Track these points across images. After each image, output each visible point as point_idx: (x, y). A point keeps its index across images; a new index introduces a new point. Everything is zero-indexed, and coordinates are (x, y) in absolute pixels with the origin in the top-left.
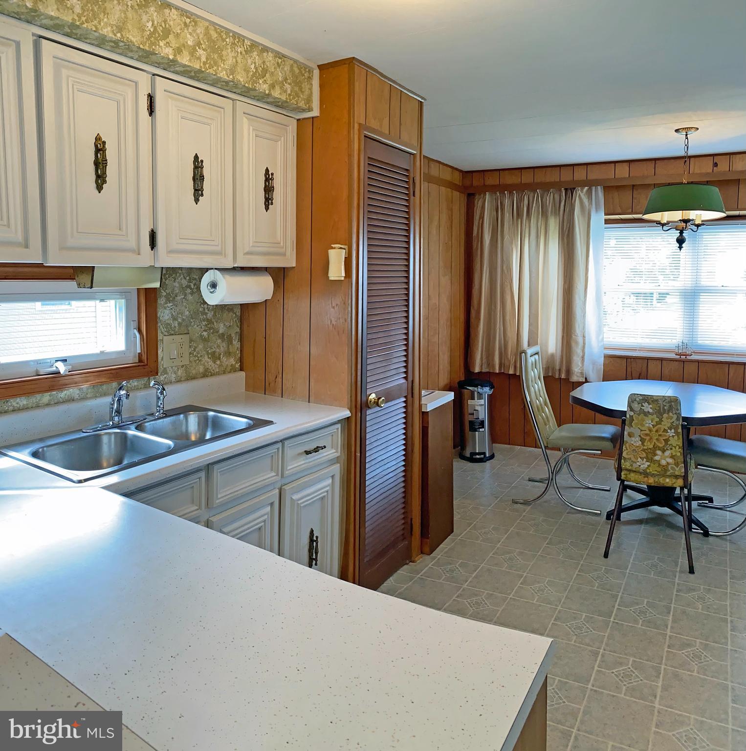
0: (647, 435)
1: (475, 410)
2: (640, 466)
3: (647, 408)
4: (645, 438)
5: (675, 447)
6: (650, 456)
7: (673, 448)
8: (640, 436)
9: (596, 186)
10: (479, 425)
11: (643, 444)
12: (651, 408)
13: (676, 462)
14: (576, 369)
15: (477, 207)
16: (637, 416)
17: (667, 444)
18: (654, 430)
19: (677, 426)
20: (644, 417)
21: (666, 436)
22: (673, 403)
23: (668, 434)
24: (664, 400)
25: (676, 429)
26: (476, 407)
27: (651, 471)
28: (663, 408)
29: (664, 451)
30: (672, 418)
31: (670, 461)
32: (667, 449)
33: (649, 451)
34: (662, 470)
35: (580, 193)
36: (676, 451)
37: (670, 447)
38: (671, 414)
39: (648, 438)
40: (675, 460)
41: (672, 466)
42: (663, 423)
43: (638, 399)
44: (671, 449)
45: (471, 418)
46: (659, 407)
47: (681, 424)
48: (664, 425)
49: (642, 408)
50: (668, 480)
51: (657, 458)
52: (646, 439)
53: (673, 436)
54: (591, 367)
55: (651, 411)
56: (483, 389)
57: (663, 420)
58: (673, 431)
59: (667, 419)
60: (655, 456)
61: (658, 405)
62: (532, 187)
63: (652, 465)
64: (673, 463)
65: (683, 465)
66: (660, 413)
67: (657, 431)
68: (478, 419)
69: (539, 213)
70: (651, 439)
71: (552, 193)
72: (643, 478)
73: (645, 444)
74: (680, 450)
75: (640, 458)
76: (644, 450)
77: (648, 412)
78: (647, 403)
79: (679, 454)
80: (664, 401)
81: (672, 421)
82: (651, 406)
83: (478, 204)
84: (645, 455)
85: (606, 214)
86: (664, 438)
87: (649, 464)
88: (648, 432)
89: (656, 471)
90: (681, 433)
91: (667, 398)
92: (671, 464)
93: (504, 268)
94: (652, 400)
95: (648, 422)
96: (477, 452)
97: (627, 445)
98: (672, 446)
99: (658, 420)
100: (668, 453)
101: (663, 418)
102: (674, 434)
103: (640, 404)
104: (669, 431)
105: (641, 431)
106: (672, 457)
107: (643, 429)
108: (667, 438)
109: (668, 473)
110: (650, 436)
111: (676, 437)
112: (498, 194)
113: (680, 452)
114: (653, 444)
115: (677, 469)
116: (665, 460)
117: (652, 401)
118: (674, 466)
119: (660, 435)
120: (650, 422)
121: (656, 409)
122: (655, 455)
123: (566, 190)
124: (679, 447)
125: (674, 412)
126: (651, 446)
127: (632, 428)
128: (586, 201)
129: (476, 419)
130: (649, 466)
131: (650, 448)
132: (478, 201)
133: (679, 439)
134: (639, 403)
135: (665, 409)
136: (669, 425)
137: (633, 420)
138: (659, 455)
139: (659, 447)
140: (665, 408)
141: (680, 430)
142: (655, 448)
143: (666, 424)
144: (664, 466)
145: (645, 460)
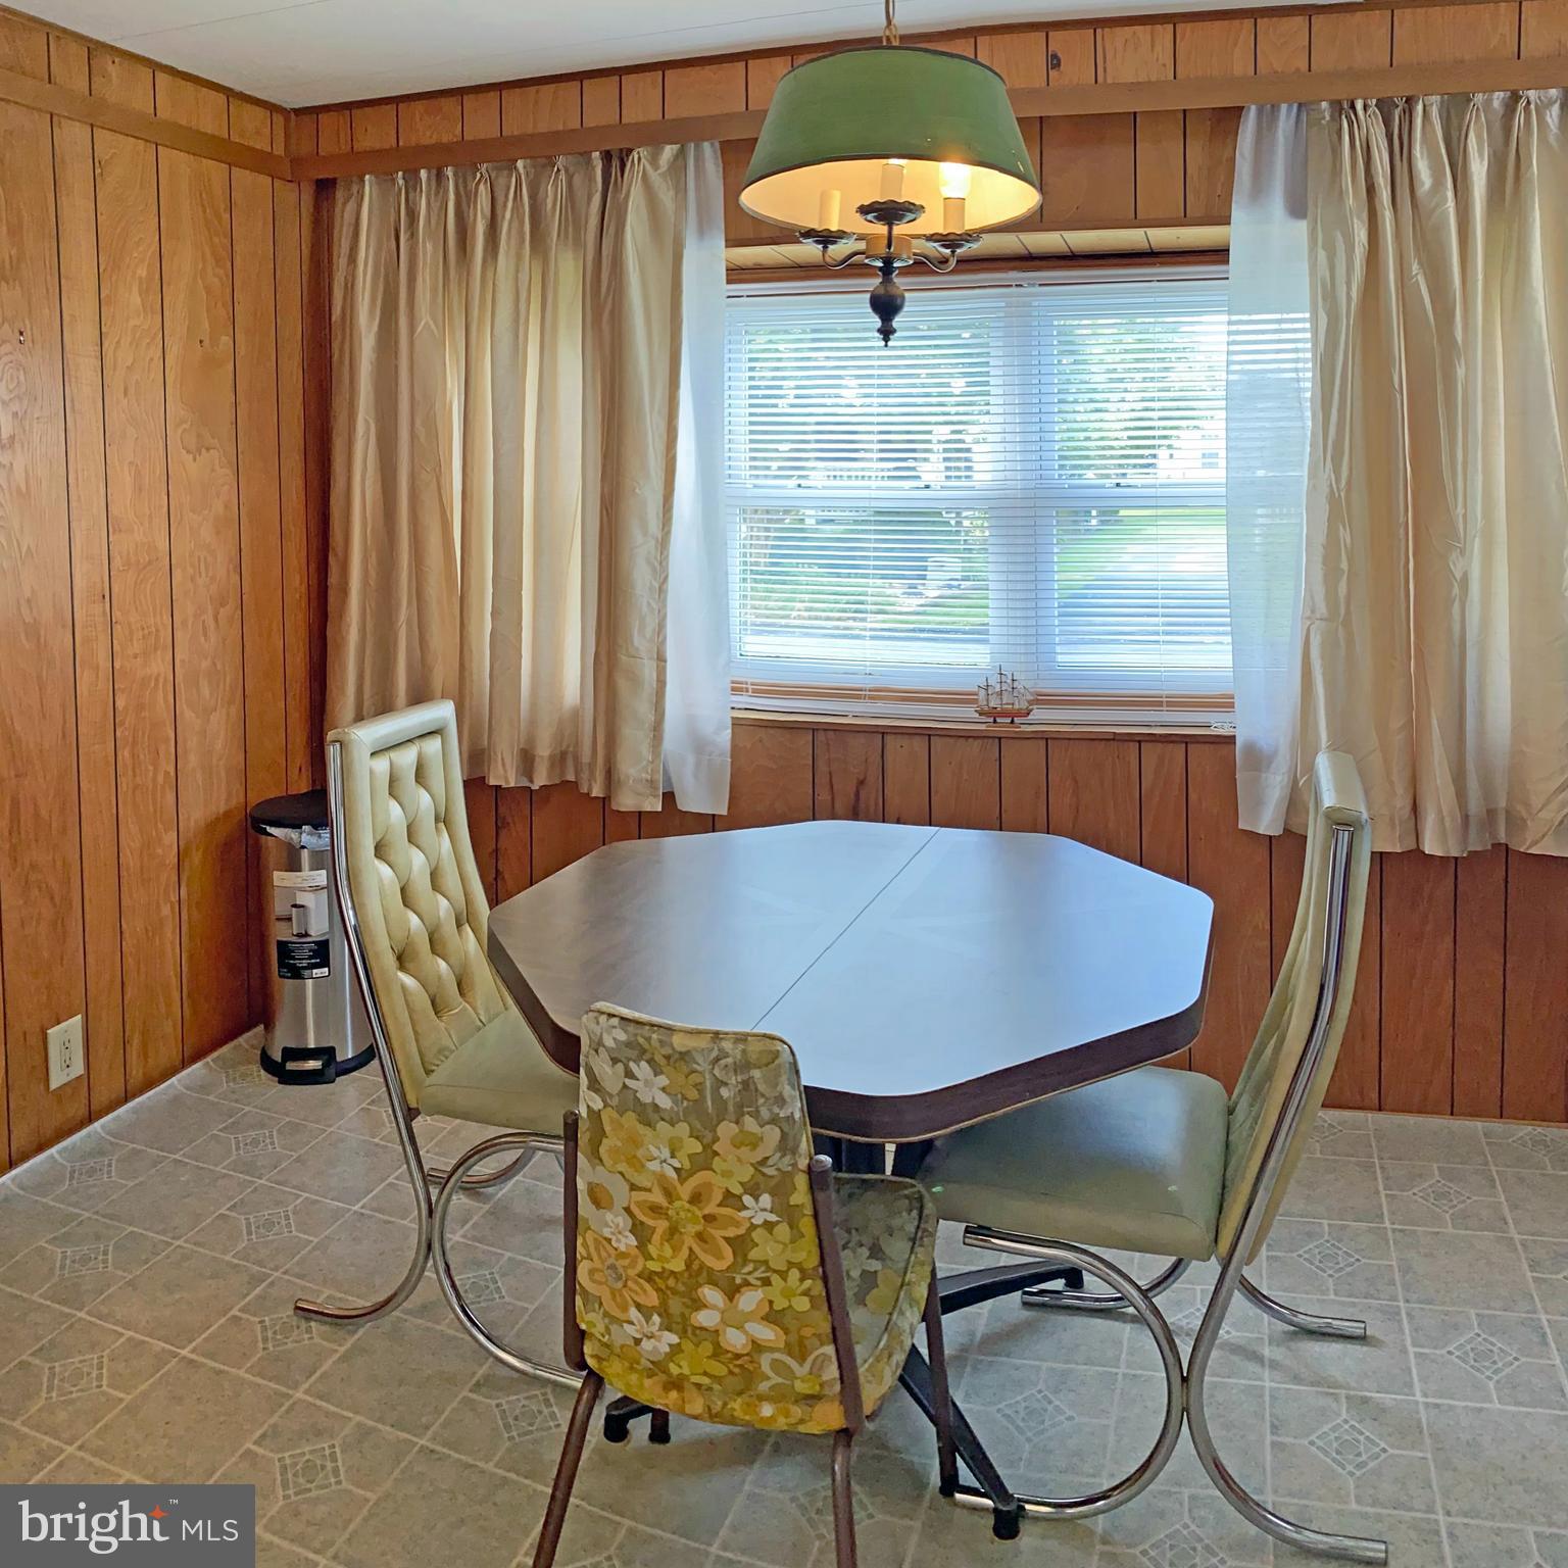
0: (655, 1210)
1: (295, 906)
2: (638, 1342)
3: (651, 1087)
4: (650, 1222)
5: (783, 1275)
6: (675, 1306)
7: (775, 1279)
8: (627, 1210)
9: (699, 140)
10: (310, 958)
11: (642, 1245)
12: (663, 1089)
13: (793, 1338)
14: (633, 767)
15: (342, 226)
16: (615, 1115)
17: (746, 1261)
18: (685, 1191)
19: (787, 1177)
20: (642, 1129)
21: (737, 1224)
22: (756, 1074)
23: (745, 1214)
24: (715, 1054)
25: (780, 1189)
26: (298, 893)
27: (686, 1371)
28: (716, 1091)
29: (732, 1292)
30: (755, 1142)
31: (766, 1333)
32: (747, 1283)
33: (671, 1282)
34: (731, 1372)
35: (648, 167)
36: (788, 1294)
37: (757, 1274)
38: (750, 1123)
39: (661, 1225)
40: (786, 1332)
41: (777, 1355)
42: (717, 1162)
43: (609, 1042)
44: (766, 1282)
45: (281, 933)
46: (700, 1087)
47: (803, 1163)
48: (727, 1174)
49: (628, 1082)
50: (767, 1410)
51: (705, 1319)
52: (654, 1230)
53: (769, 1226)
54: (691, 759)
55: (665, 1102)
56: (320, 837)
57: (716, 1147)
58: (766, 1200)
59: (738, 1147)
60: (697, 1309)
61: (694, 1078)
62: (501, 152)
63: (688, 1346)
64: (782, 1345)
65: (830, 1350)
66: (703, 1116)
67: (696, 1199)
68: (307, 935)
69: (522, 241)
70: (673, 1231)
71: (563, 172)
72: (659, 1389)
73: (652, 1249)
74: (808, 1283)
75: (638, 1306)
76: (649, 1277)
77: (656, 1107)
78: (648, 1062)
79: (802, 1304)
80: (717, 1060)
81: (758, 1156)
82: (663, 1080)
83: (344, 213)
84: (652, 1298)
85: (732, 243)
86: (731, 1232)
87: (674, 1339)
88: (657, 1197)
89: (705, 1374)
90: (809, 1211)
91: (727, 1045)
92: (772, 1350)
93: (418, 422)
94: (667, 1051)
95: (655, 1153)
96: (313, 1046)
97: (589, 1236)
98: (769, 1269)
99: (699, 1149)
100: (749, 1300)
101: (716, 1139)
102: (773, 1218)
103: (620, 1067)
104: (747, 1200)
105: (633, 1187)
106: (772, 1317)
107: (642, 1180)
108: (742, 1231)
109: (763, 1387)
110: (668, 1218)
111: (783, 1230)
112: (401, 182)
113: (806, 1293)
114: (685, 1253)
115: (801, 1370)
116: (740, 1327)
117: (668, 1058)
118: (789, 1360)
119: (709, 1219)
120: (666, 1153)
121: (684, 1098)
122: (699, 1305)
123: (607, 156)
124: (802, 1271)
125: (765, 1114)
126: (678, 1265)
127: (600, 1168)
128: (666, 196)
129: (299, 935)
130: (675, 1349)
131: (672, 1272)
132: (344, 204)
133: (797, 1235)
134: (615, 1061)
135: (725, 1102)
136: (747, 1174)
137: (603, 1134)
138: (714, 1307)
139: (710, 1270)
140: (725, 1092)
141: (801, 1196)
142: (697, 1272)
143: (732, 1170)
144: (738, 1356)
145: (656, 1318)
